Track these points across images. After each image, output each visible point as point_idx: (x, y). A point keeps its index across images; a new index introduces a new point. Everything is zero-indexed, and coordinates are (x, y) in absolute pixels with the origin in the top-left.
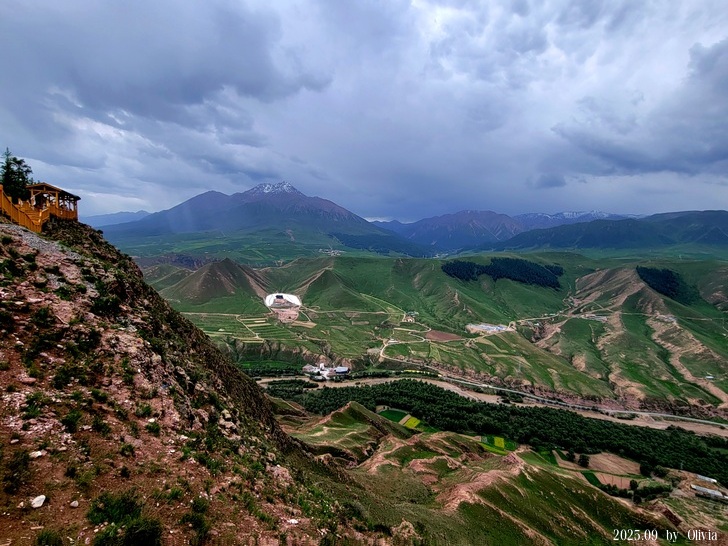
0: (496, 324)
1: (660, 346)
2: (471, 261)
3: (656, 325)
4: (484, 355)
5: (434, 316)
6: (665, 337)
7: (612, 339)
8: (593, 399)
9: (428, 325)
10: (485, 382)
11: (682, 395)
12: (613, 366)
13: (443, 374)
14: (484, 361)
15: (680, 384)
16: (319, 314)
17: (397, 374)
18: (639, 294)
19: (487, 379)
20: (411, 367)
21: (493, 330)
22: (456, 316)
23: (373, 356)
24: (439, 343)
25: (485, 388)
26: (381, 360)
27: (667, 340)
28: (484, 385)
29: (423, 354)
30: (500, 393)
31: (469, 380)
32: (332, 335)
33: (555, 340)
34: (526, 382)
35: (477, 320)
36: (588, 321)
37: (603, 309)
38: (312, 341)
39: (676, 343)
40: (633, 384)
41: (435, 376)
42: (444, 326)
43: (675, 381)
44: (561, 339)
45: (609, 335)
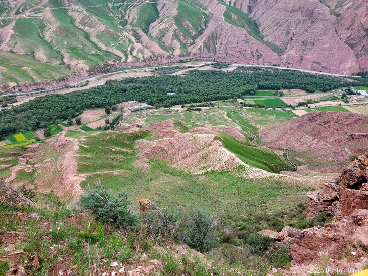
1: (83, 30)
3: (74, 15)
6: (83, 22)
7: (54, 32)
8: (63, 80)
11: (105, 60)
12: (63, 52)
15: (102, 54)
27: (85, 24)
33: (14, 42)
34: (12, 84)
37: (36, 7)
39: (91, 26)
40: (80, 61)
43: (99, 52)
44: (18, 39)
45: (50, 28)
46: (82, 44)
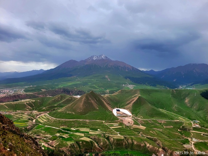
23: (189, 150)
26: (196, 153)
38: (148, 138)
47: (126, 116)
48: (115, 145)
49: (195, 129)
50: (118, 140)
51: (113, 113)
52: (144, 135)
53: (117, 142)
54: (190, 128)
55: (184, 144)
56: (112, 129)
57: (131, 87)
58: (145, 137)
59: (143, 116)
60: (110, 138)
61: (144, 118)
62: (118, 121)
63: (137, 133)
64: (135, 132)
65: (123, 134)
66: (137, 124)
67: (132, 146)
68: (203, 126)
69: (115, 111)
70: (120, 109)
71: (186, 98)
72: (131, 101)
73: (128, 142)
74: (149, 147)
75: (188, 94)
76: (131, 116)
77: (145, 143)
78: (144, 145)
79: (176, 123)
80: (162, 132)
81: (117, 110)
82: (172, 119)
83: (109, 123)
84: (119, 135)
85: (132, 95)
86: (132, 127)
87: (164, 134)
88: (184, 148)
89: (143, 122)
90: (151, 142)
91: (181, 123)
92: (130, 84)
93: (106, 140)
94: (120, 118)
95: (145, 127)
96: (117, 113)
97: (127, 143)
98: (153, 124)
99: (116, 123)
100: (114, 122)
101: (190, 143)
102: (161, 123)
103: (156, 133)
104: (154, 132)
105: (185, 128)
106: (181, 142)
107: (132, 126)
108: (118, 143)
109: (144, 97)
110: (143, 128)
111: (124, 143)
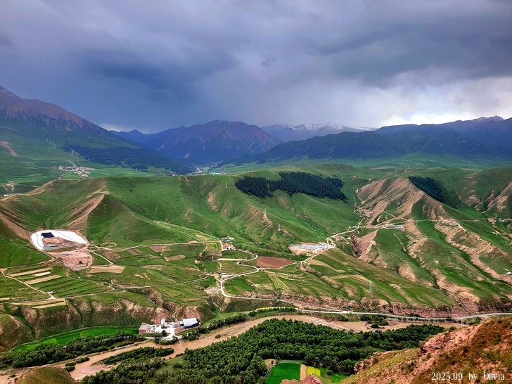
0: (316, 242)
1: (458, 248)
2: (261, 176)
3: (445, 230)
4: (326, 278)
5: (251, 240)
6: (457, 239)
7: (420, 247)
8: (444, 309)
9: (252, 251)
10: (345, 309)
11: (502, 293)
12: (436, 274)
13: (299, 306)
14: (330, 285)
15: (494, 283)
16: (119, 253)
17: (253, 315)
18: (421, 202)
19: (345, 305)
20: (263, 304)
21: (317, 249)
22: (273, 238)
23: (216, 299)
24: (276, 272)
25: (348, 315)
26: (227, 301)
27: (461, 242)
28: (345, 312)
29: (268, 286)
30: (364, 318)
31: (328, 309)
32: (153, 278)
33: (376, 253)
34: (383, 302)
35: (297, 241)
36: (390, 231)
37: (397, 218)
38: (130, 290)
39: (469, 245)
40: (463, 289)
41: (292, 311)
42: (269, 251)
43: (488, 280)
44: (380, 251)
45: (415, 243)
46: (461, 266)
47: (73, 246)
48: (41, 327)
49: (226, 254)
50: (50, 311)
51: (32, 245)
52: (121, 286)
53: (48, 317)
54: (217, 253)
55: (206, 287)
56: (32, 285)
57: (83, 172)
58: (122, 289)
59: (116, 243)
60: (26, 310)
61: (118, 246)
62: (50, 263)
63: (102, 283)
64: (98, 284)
65: (63, 294)
66: (103, 263)
67: (91, 317)
68: (240, 247)
69: (37, 240)
70: (54, 232)
71: (210, 194)
72: (85, 209)
73: (78, 310)
74: (132, 310)
75: (214, 184)
76: (85, 246)
77: (123, 304)
78: (121, 308)
79: (191, 247)
80: (161, 272)
81: (43, 235)
82: (182, 240)
83: (21, 271)
84: (52, 297)
85: (86, 193)
86: (90, 272)
87: (165, 275)
88: (207, 296)
89: (116, 255)
90: (137, 297)
91: (201, 246)
92: (78, 166)
93: (12, 317)
94: (54, 254)
95: (123, 268)
96: (44, 242)
97: (76, 313)
98: (140, 257)
99: (41, 268)
100: (37, 267)
101: (218, 284)
102: (160, 253)
103: (149, 275)
104: (143, 276)
105: (208, 255)
106: (201, 285)
107: (90, 269)
108: (50, 318)
109: (119, 196)
110: (117, 269)
111: (68, 316)
